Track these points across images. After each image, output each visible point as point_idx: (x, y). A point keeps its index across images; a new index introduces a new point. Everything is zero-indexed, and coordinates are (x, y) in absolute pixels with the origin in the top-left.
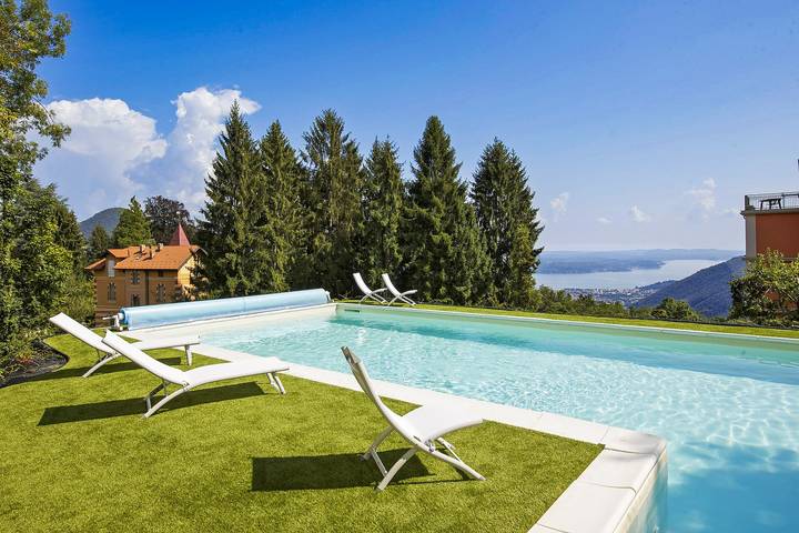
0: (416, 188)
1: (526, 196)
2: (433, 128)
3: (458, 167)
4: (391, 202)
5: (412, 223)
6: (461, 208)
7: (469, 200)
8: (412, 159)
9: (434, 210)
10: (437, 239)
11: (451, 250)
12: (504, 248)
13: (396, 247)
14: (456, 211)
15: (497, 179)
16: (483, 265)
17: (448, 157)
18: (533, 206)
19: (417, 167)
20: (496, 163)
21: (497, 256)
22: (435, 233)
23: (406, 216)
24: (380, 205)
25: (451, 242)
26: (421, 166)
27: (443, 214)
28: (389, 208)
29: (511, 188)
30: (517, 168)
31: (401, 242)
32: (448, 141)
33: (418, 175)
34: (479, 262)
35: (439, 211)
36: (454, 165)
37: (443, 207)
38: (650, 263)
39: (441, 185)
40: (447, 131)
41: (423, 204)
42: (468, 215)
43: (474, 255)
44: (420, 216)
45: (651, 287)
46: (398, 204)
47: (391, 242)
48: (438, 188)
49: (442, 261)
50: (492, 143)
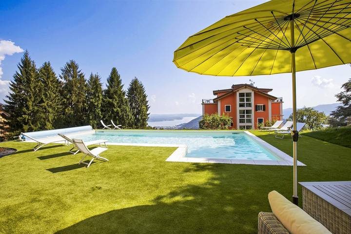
0: (107, 92)
1: (145, 96)
2: (114, 71)
3: (123, 86)
4: (98, 97)
5: (106, 104)
6: (124, 100)
7: (126, 97)
8: (106, 82)
9: (114, 100)
10: (115, 110)
11: (120, 114)
12: (138, 113)
13: (100, 113)
14: (122, 101)
15: (135, 90)
16: (131, 118)
17: (119, 82)
18: (147, 100)
19: (108, 85)
20: (135, 85)
21: (135, 116)
22: (115, 108)
23: (104, 101)
24: (94, 97)
25: (120, 111)
26: (110, 84)
27: (117, 101)
28: (98, 99)
29: (140, 93)
30: (142, 87)
31: (102, 111)
32: (119, 77)
33: (108, 87)
34: (130, 118)
35: (116, 100)
36: (121, 85)
37: (117, 99)
38: (179, 118)
39: (117, 91)
40: (119, 73)
41: (110, 98)
42: (126, 102)
43: (128, 115)
44: (109, 102)
45: (180, 125)
46: (101, 97)
47: (98, 111)
48: (116, 92)
49: (117, 117)
50: (134, 78)
